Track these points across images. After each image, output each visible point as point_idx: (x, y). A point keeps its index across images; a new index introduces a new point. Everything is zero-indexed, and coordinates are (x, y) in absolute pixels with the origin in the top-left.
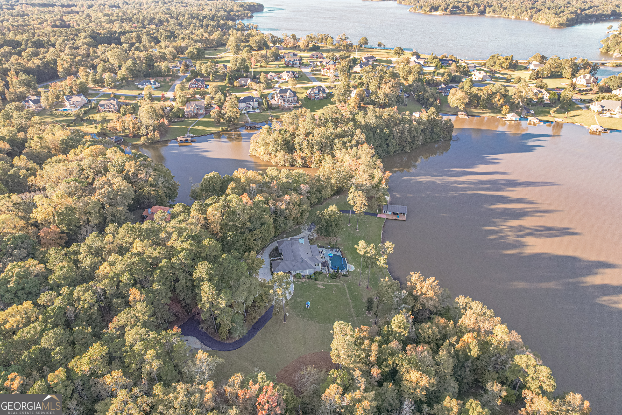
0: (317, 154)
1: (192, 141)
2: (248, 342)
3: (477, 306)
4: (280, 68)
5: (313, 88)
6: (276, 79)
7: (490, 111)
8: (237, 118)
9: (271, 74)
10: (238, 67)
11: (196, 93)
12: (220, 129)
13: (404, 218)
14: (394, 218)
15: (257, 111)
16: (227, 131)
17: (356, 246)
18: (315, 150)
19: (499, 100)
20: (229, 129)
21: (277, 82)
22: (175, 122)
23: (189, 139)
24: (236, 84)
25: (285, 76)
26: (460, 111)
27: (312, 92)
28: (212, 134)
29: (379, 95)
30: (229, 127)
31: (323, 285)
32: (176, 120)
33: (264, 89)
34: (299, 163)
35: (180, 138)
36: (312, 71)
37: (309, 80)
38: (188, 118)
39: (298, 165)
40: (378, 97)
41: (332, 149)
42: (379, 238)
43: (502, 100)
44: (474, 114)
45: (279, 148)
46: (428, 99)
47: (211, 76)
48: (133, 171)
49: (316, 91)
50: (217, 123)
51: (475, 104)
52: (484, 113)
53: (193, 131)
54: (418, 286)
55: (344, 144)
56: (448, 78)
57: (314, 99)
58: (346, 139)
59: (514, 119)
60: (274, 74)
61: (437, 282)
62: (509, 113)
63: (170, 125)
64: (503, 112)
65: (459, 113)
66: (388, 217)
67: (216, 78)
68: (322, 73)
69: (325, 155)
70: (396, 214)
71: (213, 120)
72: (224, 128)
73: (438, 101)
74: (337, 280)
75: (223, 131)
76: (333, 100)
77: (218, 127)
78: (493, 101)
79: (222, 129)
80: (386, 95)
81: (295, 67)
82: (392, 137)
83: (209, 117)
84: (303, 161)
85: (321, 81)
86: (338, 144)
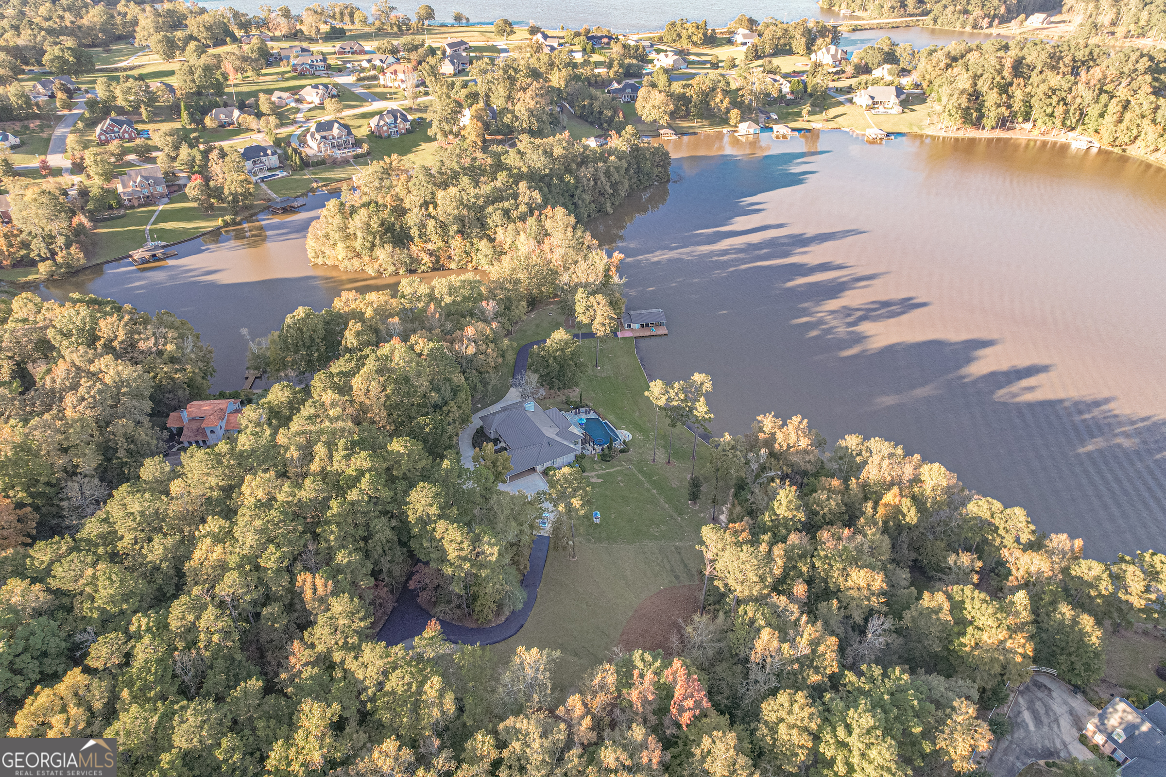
0: (457, 242)
1: (168, 257)
2: (532, 613)
3: (879, 447)
4: (288, 79)
5: (380, 113)
6: (293, 104)
7: (707, 122)
8: (250, 194)
9: (277, 94)
10: (198, 87)
11: (125, 152)
12: (220, 222)
13: (663, 331)
14: (648, 334)
15: (281, 174)
16: (235, 223)
17: (646, 393)
18: (451, 233)
19: (722, 101)
20: (239, 219)
21: (298, 111)
22: (106, 220)
23: (159, 253)
24: (208, 122)
25: (312, 96)
26: (663, 127)
27: (382, 123)
28: (204, 234)
29: (517, 113)
30: (236, 214)
31: (599, 477)
32: (106, 214)
33: (277, 127)
34: (424, 264)
35: (138, 254)
36: (358, 80)
37: (362, 99)
38: (132, 207)
39: (423, 268)
40: (516, 117)
41: (483, 226)
42: (641, 373)
43: (726, 102)
44: (685, 130)
45: (377, 242)
46: (601, 113)
47: (143, 109)
48: (121, 335)
49: (389, 120)
50: (207, 211)
51: (683, 113)
52: (700, 127)
53: (162, 234)
54: (780, 436)
55: (506, 213)
56: (621, 70)
57: (389, 136)
58: (506, 205)
59: (752, 131)
60: (285, 95)
61: (806, 421)
62: (741, 121)
63: (95, 228)
64: (732, 122)
65: (662, 132)
66: (637, 335)
67: (155, 115)
68: (382, 82)
69: (475, 241)
70: (647, 325)
71: (195, 205)
72: (228, 218)
73: (621, 115)
74: (615, 462)
75: (226, 224)
76: (430, 133)
77: (215, 217)
78: (712, 104)
79: (224, 221)
80: (531, 112)
81: (319, 76)
82: (581, 189)
83: (185, 198)
84: (433, 258)
85: (387, 99)
86: (494, 217)
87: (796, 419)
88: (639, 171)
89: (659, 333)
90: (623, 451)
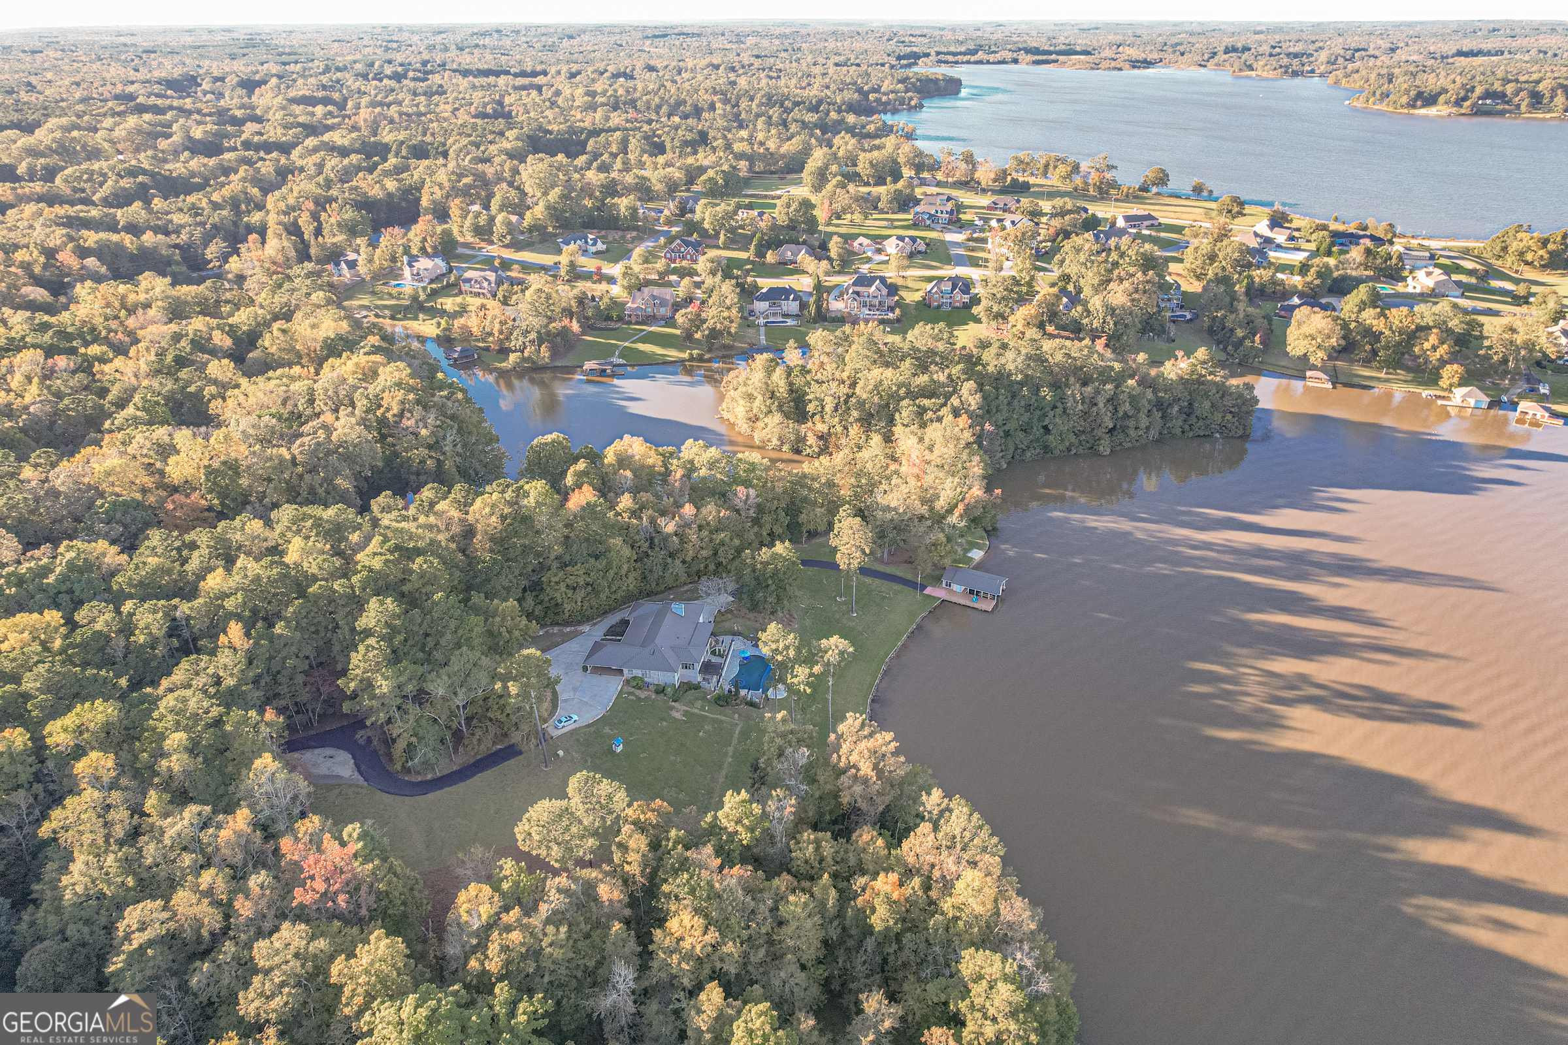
0: (854, 430)
1: (613, 375)
3: (960, 818)
4: (896, 227)
5: (940, 279)
6: (869, 254)
7: (1410, 377)
8: (729, 333)
9: (861, 240)
10: (791, 220)
12: (686, 355)
13: (989, 606)
15: (790, 322)
16: (700, 359)
18: (851, 419)
19: (1434, 348)
20: (707, 356)
21: (869, 260)
22: (600, 329)
23: (609, 369)
24: (770, 257)
25: (891, 246)
26: (1314, 368)
27: (935, 289)
28: (666, 363)
29: (1091, 307)
30: (710, 351)
31: (686, 713)
32: (603, 325)
33: (827, 274)
34: (811, 447)
35: (589, 365)
36: (968, 240)
37: (948, 260)
38: (630, 323)
39: (809, 451)
40: (1088, 312)
41: (891, 421)
43: (1443, 350)
44: (1356, 380)
45: (774, 408)
46: (1232, 330)
47: (722, 236)
48: (395, 410)
49: (946, 287)
50: (687, 339)
51: (1363, 355)
52: (1387, 381)
53: (626, 353)
55: (922, 411)
57: (939, 307)
58: (926, 402)
59: (1472, 402)
60: (866, 241)
61: (894, 744)
62: (1460, 385)
63: (584, 333)
64: (1444, 383)
65: (1309, 374)
66: (954, 600)
67: (733, 241)
68: (989, 246)
69: (873, 435)
71: (678, 332)
72: (695, 352)
73: (1257, 338)
74: (728, 710)
75: (692, 359)
76: (975, 310)
77: (681, 349)
78: (1416, 349)
79: (691, 354)
81: (933, 229)
83: (675, 326)
84: (821, 443)
85: (977, 265)
86: (906, 410)
87: (889, 736)
88: (1189, 411)
89: (976, 605)
90: (752, 704)
